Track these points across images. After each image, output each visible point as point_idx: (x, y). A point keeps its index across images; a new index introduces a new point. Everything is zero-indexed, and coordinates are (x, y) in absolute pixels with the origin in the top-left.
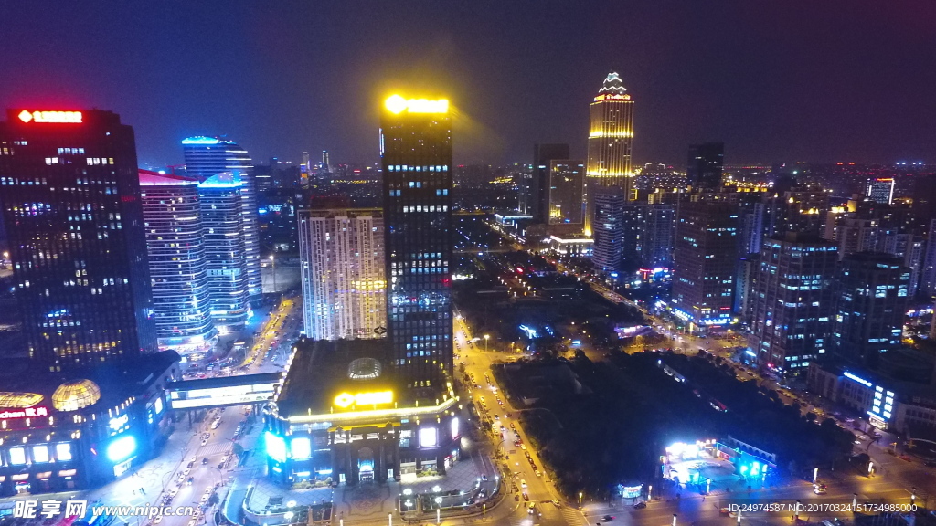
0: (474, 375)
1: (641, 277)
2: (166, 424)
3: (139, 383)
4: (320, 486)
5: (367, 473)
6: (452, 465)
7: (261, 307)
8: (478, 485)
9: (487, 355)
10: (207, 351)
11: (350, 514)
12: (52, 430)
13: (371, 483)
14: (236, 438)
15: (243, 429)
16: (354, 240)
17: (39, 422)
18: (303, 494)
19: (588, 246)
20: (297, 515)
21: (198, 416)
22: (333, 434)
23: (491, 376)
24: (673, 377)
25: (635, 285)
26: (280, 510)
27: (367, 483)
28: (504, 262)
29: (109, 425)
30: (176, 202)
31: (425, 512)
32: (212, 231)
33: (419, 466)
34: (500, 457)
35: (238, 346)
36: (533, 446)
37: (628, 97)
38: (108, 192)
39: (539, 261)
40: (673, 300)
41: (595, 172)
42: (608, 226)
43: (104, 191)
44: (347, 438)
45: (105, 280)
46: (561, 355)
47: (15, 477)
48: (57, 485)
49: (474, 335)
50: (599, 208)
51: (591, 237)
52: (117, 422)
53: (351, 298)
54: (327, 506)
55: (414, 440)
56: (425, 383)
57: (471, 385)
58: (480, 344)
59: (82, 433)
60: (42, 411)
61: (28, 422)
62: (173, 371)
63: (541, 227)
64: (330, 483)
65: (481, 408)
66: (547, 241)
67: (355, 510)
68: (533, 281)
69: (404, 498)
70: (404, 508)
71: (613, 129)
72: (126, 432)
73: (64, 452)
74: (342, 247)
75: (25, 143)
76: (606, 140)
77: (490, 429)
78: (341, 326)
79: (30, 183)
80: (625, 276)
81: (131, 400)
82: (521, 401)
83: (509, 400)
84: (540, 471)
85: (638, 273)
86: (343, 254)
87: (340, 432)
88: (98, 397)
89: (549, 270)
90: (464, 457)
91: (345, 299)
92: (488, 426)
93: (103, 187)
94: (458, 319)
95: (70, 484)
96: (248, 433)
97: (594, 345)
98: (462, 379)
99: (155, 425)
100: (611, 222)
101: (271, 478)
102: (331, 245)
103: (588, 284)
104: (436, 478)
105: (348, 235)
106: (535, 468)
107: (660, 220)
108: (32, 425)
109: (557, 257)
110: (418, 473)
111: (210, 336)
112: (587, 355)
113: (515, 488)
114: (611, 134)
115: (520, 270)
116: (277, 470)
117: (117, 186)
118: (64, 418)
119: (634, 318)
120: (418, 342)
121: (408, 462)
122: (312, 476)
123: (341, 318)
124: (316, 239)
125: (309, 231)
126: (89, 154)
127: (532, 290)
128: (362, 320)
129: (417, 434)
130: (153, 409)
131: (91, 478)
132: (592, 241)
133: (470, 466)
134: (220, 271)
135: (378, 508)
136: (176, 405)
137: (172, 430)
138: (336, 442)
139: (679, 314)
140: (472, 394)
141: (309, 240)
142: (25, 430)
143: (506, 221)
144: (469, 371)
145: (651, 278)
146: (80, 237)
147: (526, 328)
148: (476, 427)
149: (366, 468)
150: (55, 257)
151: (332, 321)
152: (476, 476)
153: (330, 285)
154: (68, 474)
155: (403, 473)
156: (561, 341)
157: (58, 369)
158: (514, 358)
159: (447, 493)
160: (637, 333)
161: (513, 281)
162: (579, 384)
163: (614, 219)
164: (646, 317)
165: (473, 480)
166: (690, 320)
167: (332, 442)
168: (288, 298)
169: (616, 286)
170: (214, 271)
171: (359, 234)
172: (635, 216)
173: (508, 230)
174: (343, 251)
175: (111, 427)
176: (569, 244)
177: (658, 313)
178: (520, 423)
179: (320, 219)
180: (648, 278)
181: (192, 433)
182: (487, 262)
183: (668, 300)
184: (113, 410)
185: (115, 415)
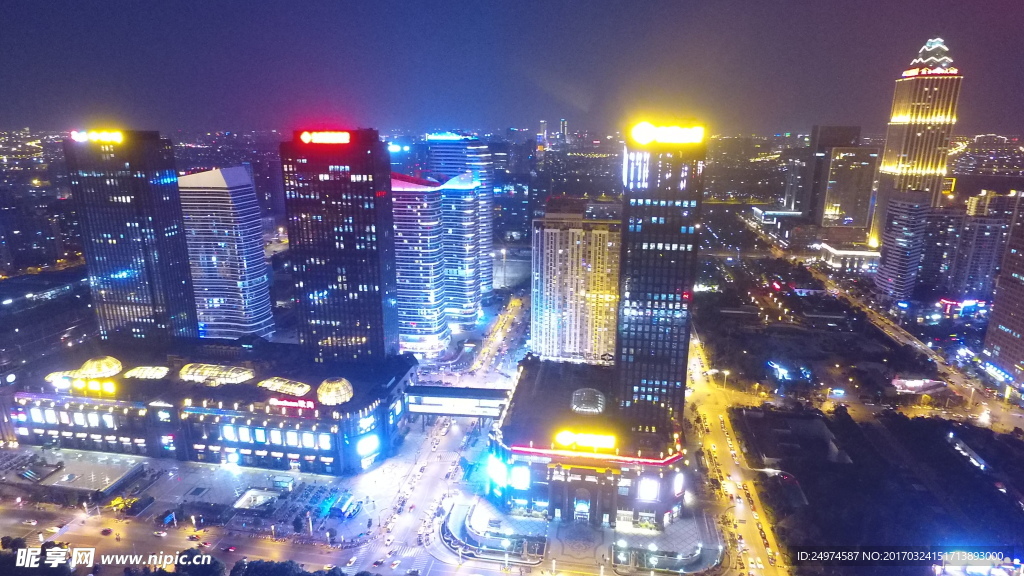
0: (707, 416)
1: (943, 310)
2: (403, 424)
3: (383, 386)
4: (537, 516)
5: (582, 513)
6: (672, 522)
7: (489, 305)
8: (698, 552)
9: (724, 393)
10: (440, 350)
11: (563, 554)
12: (317, 421)
13: (585, 524)
14: (462, 449)
15: (469, 440)
16: (587, 254)
17: (308, 412)
18: (519, 523)
19: (871, 260)
20: (513, 543)
21: (431, 420)
22: (552, 470)
23: (727, 420)
24: (968, 458)
25: (931, 320)
26: (498, 535)
27: (581, 523)
28: (758, 273)
29: (358, 424)
30: (422, 207)
31: (639, 569)
32: (450, 231)
33: (636, 516)
34: (726, 522)
35: (468, 348)
36: (768, 518)
37: (954, 71)
38: (367, 206)
39: (802, 275)
40: (985, 352)
41: (892, 167)
42: (902, 242)
43: (363, 206)
44: (566, 476)
45: (360, 287)
46: (816, 405)
47: (290, 456)
48: (319, 468)
49: (712, 365)
50: (891, 218)
51: (878, 250)
52: (366, 421)
53: (579, 314)
54: (542, 540)
55: (633, 490)
56: (650, 429)
57: (702, 427)
58: (718, 378)
59: (339, 427)
60: (310, 405)
61: (300, 412)
62: (412, 375)
63: (811, 228)
64: (546, 516)
65: (711, 458)
66: (816, 246)
67: (568, 550)
68: (792, 302)
69: (617, 550)
70: (617, 561)
71: (926, 112)
72: (372, 431)
73: (325, 442)
74: (575, 260)
75: (304, 161)
76: (912, 129)
77: (719, 487)
78: (567, 342)
79: (307, 196)
80: (919, 307)
81: (376, 404)
82: (760, 458)
83: (745, 454)
84: (773, 550)
85: (938, 305)
86: (575, 268)
87: (559, 470)
88: (351, 395)
89: (814, 288)
90: (685, 514)
91: (574, 314)
92: (716, 483)
93: (363, 202)
94: (695, 343)
95: (329, 469)
96: (473, 446)
97: (861, 398)
98: (692, 420)
99: (395, 425)
100: (907, 238)
101: (490, 499)
102: (563, 258)
103: (864, 313)
104: (654, 532)
105: (581, 247)
106: (767, 545)
107: (981, 239)
108: (303, 415)
109: (827, 271)
110: (634, 523)
111: (444, 337)
112: (849, 411)
113: (741, 564)
114: (921, 120)
115: (778, 286)
116: (498, 493)
117: (374, 201)
118: (326, 410)
119: (922, 367)
120: (647, 386)
121: (625, 509)
122: (530, 505)
123: (567, 333)
124: (549, 251)
125: (542, 243)
126: (354, 171)
127: (789, 313)
128: (589, 338)
129: (636, 485)
130: (393, 411)
131: (346, 467)
132: (878, 254)
133: (691, 527)
134: (455, 270)
135: (590, 553)
136: (413, 408)
137: (408, 430)
138: (554, 478)
139: (991, 370)
140: (703, 440)
141: (542, 251)
142: (299, 419)
143: (766, 217)
144: (702, 411)
145: (958, 312)
146: (342, 246)
147: (776, 366)
148: (703, 482)
149: (582, 508)
150: (323, 263)
151: (559, 335)
152: (699, 540)
153: (559, 299)
154: (328, 460)
155: (619, 519)
156: (818, 387)
157: (321, 360)
158: (756, 402)
159: (664, 553)
160: (925, 389)
161: (766, 298)
162: (834, 448)
163: (911, 234)
164: (941, 369)
165: (693, 544)
166: (1007, 382)
167: (551, 478)
168: (517, 298)
169: (904, 320)
170: (451, 270)
171: (592, 248)
172: (944, 228)
173: (768, 228)
174: (575, 264)
175: (361, 426)
176: (845, 257)
177: (960, 365)
178: (755, 485)
179: (554, 231)
180: (952, 312)
181: (424, 437)
182: (736, 271)
183: (977, 349)
184: (363, 410)
185: (364, 417)
